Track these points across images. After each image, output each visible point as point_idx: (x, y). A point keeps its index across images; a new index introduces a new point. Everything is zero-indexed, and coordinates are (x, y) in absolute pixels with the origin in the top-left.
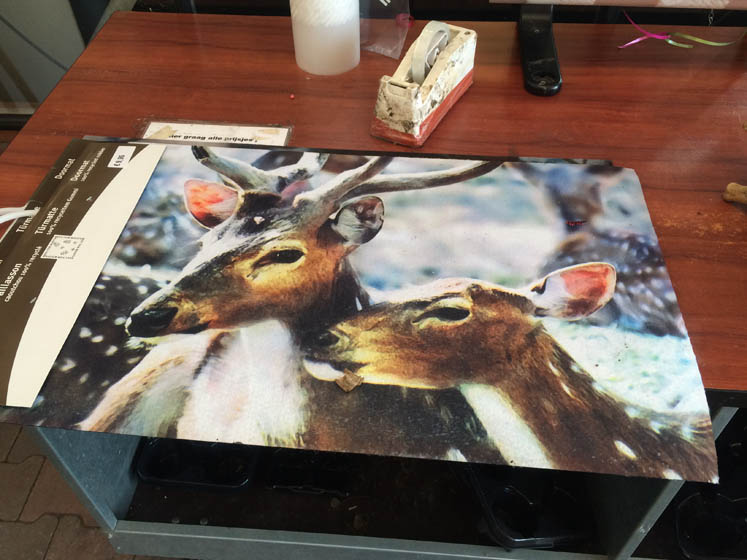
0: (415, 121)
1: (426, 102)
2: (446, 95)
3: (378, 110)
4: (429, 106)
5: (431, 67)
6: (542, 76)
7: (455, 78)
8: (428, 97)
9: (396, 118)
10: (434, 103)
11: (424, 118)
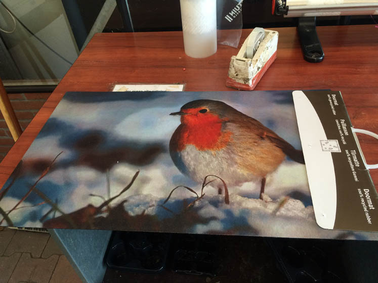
0: (250, 78)
1: (255, 68)
2: (264, 64)
3: (230, 73)
4: (256, 70)
5: (256, 50)
6: (313, 52)
7: (269, 55)
8: (256, 65)
9: (240, 77)
10: (259, 68)
11: (254, 76)
